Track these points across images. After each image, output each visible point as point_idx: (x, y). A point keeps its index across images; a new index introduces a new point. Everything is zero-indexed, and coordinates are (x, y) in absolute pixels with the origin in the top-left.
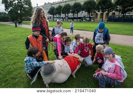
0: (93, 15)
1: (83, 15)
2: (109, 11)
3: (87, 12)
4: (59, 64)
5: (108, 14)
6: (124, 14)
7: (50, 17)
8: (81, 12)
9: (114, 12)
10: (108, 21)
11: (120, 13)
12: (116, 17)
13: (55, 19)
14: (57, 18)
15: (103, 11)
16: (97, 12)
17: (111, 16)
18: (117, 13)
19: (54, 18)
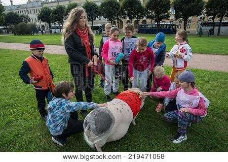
0: (117, 24)
1: (101, 23)
2: (139, 18)
3: (107, 19)
4: (117, 109)
5: (137, 22)
6: (158, 23)
7: (43, 26)
8: (97, 19)
9: (145, 19)
10: (138, 32)
11: (153, 21)
12: (148, 26)
13: (53, 30)
14: (58, 28)
15: (131, 18)
16: (122, 19)
17: (142, 25)
18: (149, 21)
19: (50, 28)
